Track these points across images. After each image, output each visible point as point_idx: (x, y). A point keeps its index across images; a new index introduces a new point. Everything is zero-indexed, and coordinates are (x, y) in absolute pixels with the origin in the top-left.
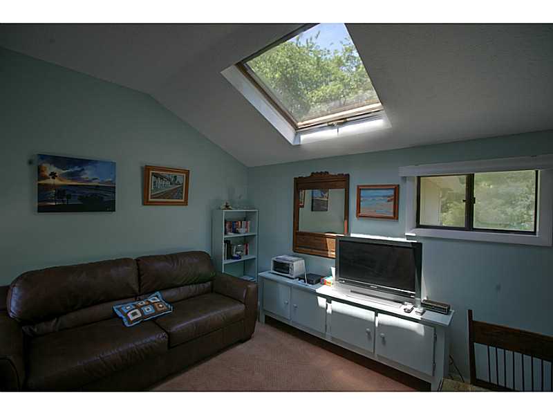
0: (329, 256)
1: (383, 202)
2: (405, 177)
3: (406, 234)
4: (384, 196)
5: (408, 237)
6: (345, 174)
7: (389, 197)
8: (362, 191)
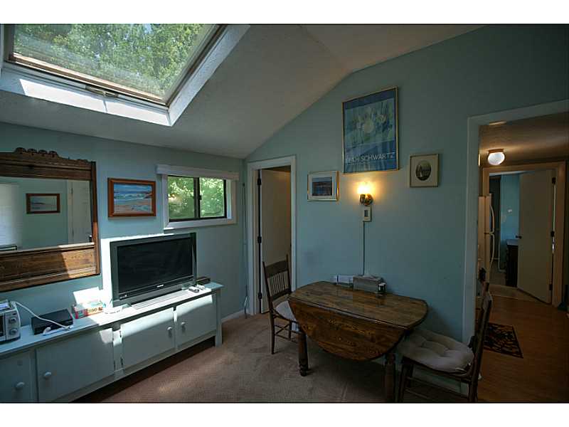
0: (72, 277)
1: (142, 198)
2: (161, 175)
3: (165, 229)
4: (142, 193)
5: (166, 231)
6: (89, 161)
7: (147, 193)
8: (115, 186)
